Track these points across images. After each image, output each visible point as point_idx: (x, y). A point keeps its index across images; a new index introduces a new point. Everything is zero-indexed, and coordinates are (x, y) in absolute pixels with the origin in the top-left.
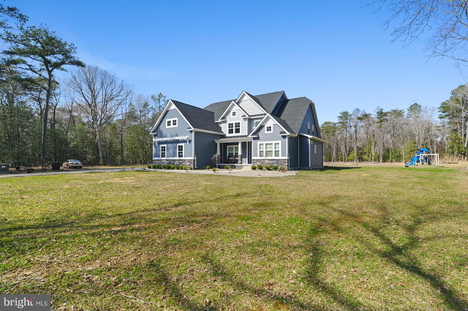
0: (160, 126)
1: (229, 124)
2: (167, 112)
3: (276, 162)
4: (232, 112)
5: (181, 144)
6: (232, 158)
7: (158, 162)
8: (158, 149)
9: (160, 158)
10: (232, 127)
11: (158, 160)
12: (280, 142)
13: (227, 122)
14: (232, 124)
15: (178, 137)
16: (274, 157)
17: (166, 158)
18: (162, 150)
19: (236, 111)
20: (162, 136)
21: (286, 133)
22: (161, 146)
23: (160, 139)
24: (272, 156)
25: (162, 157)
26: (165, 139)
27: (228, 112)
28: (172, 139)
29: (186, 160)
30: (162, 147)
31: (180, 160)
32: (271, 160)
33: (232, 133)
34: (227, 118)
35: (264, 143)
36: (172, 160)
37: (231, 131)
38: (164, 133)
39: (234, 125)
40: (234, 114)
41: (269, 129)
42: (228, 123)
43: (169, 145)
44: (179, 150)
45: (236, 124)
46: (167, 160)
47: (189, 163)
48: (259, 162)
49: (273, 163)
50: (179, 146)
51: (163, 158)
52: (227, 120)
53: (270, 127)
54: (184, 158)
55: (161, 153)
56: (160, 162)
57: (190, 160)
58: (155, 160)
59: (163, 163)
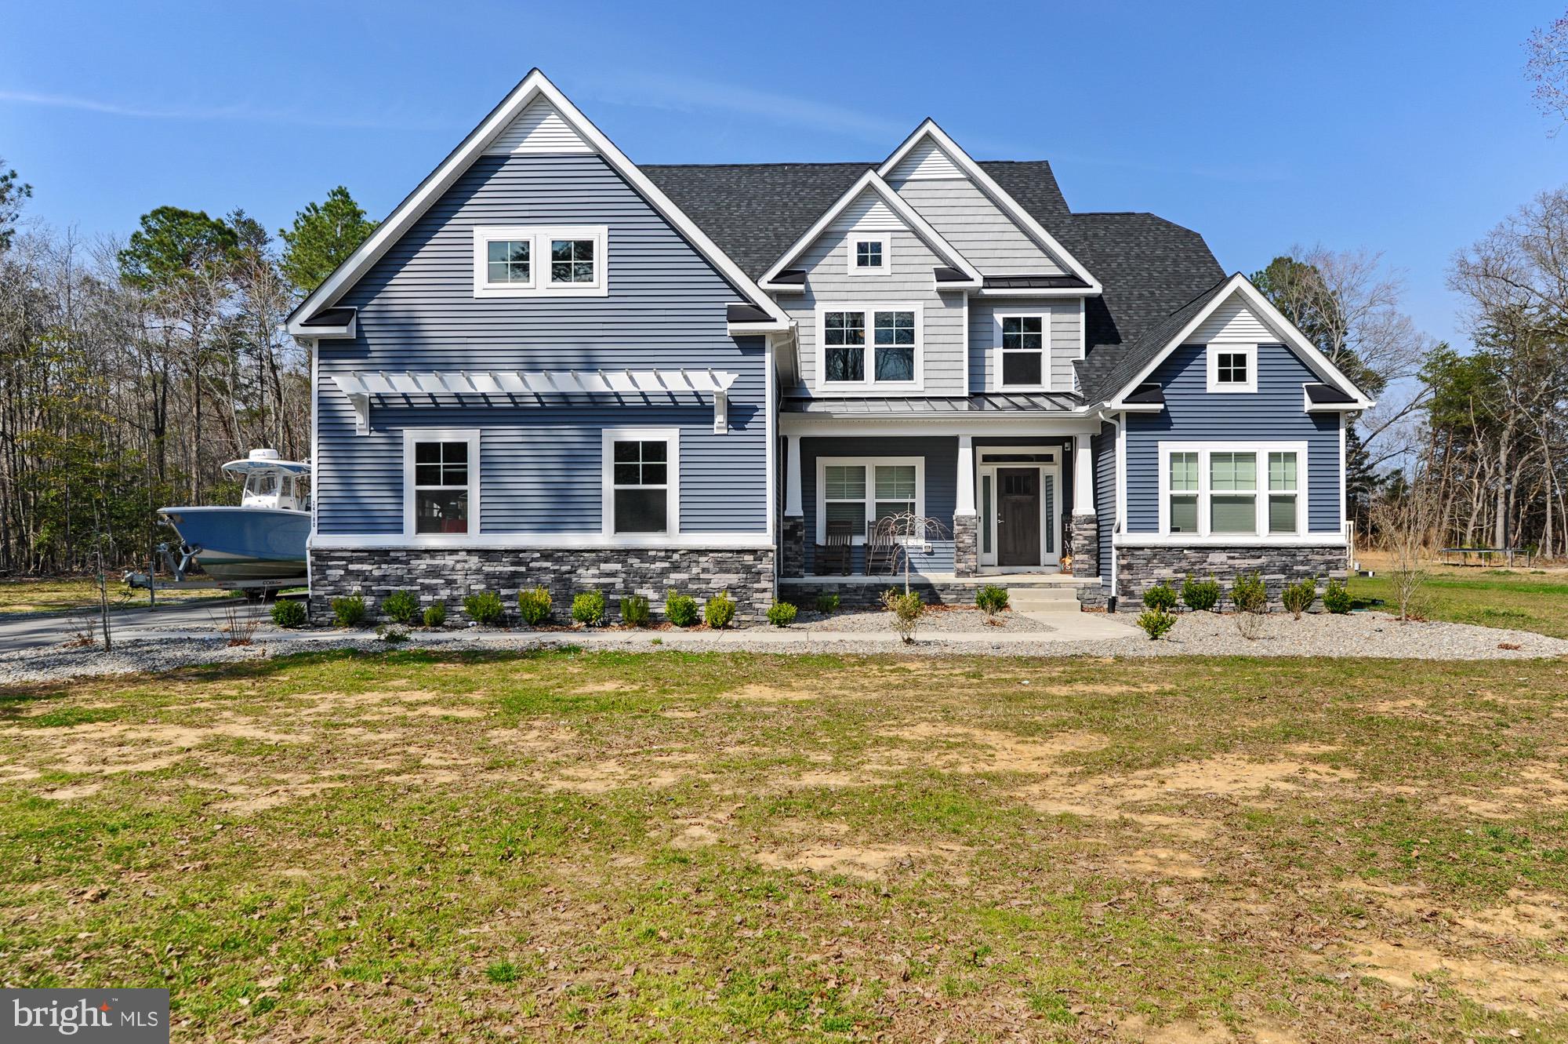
1: (833, 320)
2: (483, 167)
3: (1279, 560)
4: (852, 241)
5: (638, 435)
6: (858, 541)
8: (379, 461)
9: (410, 538)
10: (857, 338)
11: (382, 554)
12: (1301, 448)
13: (814, 301)
14: (857, 319)
15: (612, 377)
16: (1262, 536)
17: (474, 537)
18: (427, 476)
19: (885, 240)
21: (1347, 399)
22: (418, 435)
23: (402, 384)
24: (1251, 527)
25: (424, 528)
26: (458, 383)
27: (828, 239)
28: (538, 384)
29: (703, 551)
30: (427, 449)
31: (641, 553)
32: (1249, 549)
33: (858, 375)
34: (816, 277)
35: (1204, 449)
36: (547, 554)
37: (844, 366)
39: (869, 330)
40: (869, 255)
41: (1232, 367)
42: (821, 310)
43: (511, 434)
44: (624, 475)
45: (882, 319)
46: (487, 554)
47: (733, 579)
48: (1169, 564)
49: (1262, 569)
50: (624, 450)
51: (440, 540)
52: (813, 287)
53: (1241, 359)
54: (674, 537)
55: (418, 492)
56: (399, 573)
57: (739, 552)
58: (331, 551)
59: (439, 576)
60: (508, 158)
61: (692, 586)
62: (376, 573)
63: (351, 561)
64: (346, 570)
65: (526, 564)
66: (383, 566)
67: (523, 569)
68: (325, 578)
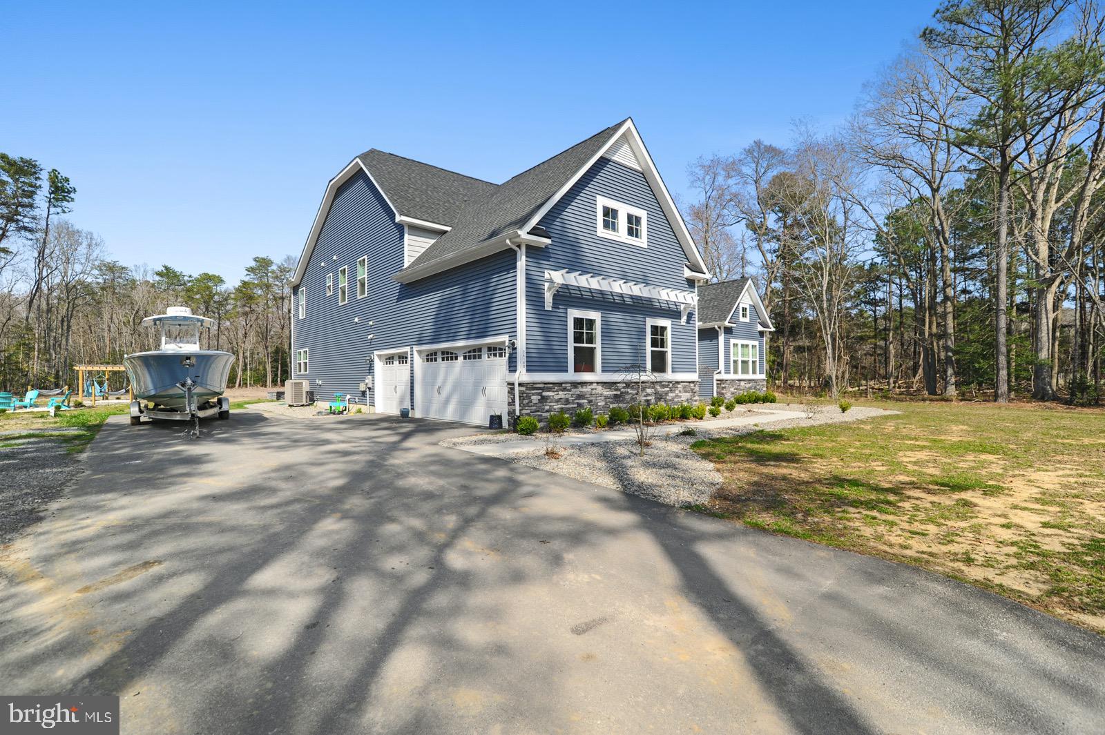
0: (569, 213)
2: (600, 162)
5: (661, 322)
7: (562, 395)
8: (557, 327)
9: (571, 375)
11: (560, 385)
12: (757, 343)
17: (597, 375)
18: (578, 338)
20: (575, 263)
22: (574, 313)
24: (748, 373)
25: (577, 370)
26: (594, 283)
29: (678, 382)
30: (579, 322)
31: (659, 384)
35: (740, 342)
36: (628, 384)
38: (589, 253)
43: (616, 317)
44: (654, 344)
46: (605, 385)
47: (688, 395)
50: (654, 331)
51: (586, 377)
54: (669, 376)
55: (575, 347)
56: (567, 396)
57: (690, 382)
58: (534, 384)
59: (584, 399)
60: (610, 161)
61: (676, 400)
62: (557, 397)
63: (543, 389)
64: (541, 396)
65: (620, 390)
66: (560, 393)
67: (619, 393)
68: (531, 402)
